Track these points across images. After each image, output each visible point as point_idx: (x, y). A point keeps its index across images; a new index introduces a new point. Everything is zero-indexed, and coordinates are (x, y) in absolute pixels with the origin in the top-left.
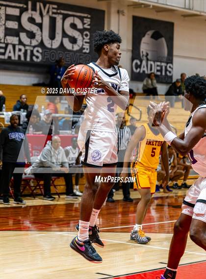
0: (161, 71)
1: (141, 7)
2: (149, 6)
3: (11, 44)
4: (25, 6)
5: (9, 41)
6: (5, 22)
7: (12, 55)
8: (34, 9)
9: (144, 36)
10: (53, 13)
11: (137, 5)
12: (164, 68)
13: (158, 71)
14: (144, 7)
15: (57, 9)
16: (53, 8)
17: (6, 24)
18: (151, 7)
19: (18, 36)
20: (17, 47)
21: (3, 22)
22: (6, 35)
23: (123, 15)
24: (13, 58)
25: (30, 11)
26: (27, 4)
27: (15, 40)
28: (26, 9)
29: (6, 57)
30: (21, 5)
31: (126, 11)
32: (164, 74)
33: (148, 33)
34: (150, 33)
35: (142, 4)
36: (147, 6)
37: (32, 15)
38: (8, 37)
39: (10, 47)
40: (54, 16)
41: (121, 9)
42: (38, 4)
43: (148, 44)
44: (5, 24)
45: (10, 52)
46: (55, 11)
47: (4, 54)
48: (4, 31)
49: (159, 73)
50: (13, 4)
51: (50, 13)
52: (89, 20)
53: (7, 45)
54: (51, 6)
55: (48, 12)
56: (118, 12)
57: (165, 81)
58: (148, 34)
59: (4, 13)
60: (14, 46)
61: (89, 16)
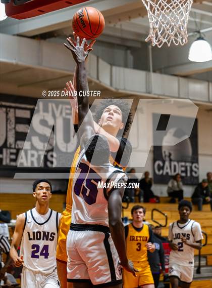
57: (190, 183)
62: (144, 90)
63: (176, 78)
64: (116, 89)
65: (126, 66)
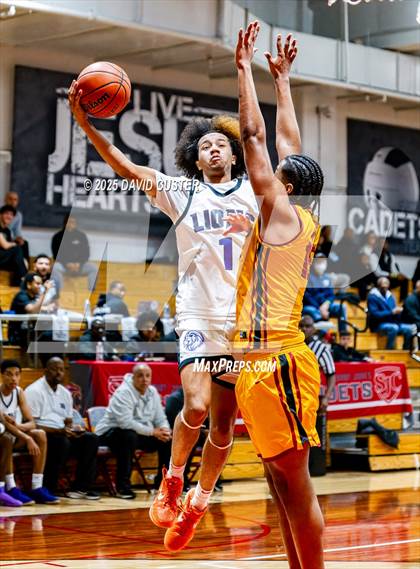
0: (406, 230)
1: (364, 100)
2: (381, 97)
3: (100, 176)
5: (96, 173)
7: (101, 199)
8: (146, 106)
9: (371, 159)
10: (185, 114)
11: (355, 97)
12: (412, 224)
13: (400, 230)
14: (371, 100)
15: (193, 105)
16: (185, 104)
18: (385, 99)
22: (89, 159)
23: (328, 117)
24: (104, 206)
25: (137, 110)
27: (107, 170)
28: (131, 107)
29: (90, 204)
31: (333, 110)
32: (412, 236)
33: (380, 152)
34: (383, 153)
35: (366, 94)
36: (375, 98)
37: (141, 117)
38: (93, 164)
40: (187, 119)
41: (323, 106)
42: (154, 96)
43: (378, 175)
45: (98, 194)
46: (188, 109)
48: (84, 151)
49: (402, 235)
51: (179, 114)
54: (181, 100)
55: (174, 111)
56: (318, 111)
57: (414, 251)
58: (379, 156)
62: (333, 75)
63: (393, 55)
65: (299, 28)
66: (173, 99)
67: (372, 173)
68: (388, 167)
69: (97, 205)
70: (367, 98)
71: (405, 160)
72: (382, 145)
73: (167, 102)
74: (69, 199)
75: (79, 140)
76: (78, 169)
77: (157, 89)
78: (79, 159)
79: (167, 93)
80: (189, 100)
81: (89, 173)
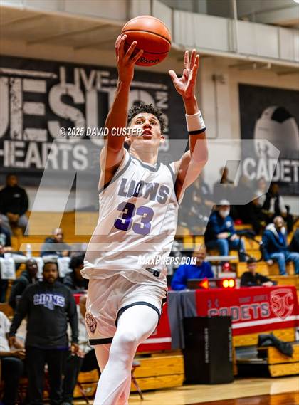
0: (291, 175)
1: (252, 68)
2: (265, 65)
3: (34, 141)
4: (55, 76)
5: (31, 138)
6: (23, 106)
7: (36, 160)
8: (70, 80)
9: (259, 117)
10: (103, 85)
11: (244, 65)
12: (296, 170)
13: (286, 175)
14: (258, 67)
15: (109, 78)
16: (103, 77)
17: (25, 108)
18: (269, 66)
19: (45, 126)
20: (45, 147)
21: (20, 106)
22: (25, 126)
23: (223, 83)
24: (39, 166)
25: (63, 84)
26: (58, 73)
27: (40, 135)
28: (57, 82)
29: (27, 164)
30: (48, 75)
31: (226, 77)
32: (296, 180)
33: (266, 111)
34: (269, 111)
35: (253, 62)
36: (261, 66)
37: (67, 90)
38: (28, 131)
39: (33, 147)
40: (105, 90)
41: (218, 74)
42: (77, 72)
43: (266, 130)
44: (22, 109)
45: (33, 156)
46: (106, 81)
47: (23, 159)
48: (21, 120)
49: (288, 179)
50: (35, 74)
51: (99, 86)
52: (165, 94)
53: (27, 143)
54: (100, 74)
55: (94, 84)
56: (214, 78)
57: (298, 192)
58: (267, 114)
59: (20, 88)
60: (40, 145)
61: (165, 88)
62: (225, 48)
63: (274, 29)
64: (180, 45)
65: (195, 10)
66: (93, 73)
67: (261, 129)
68: (274, 123)
69: (33, 165)
70: (255, 66)
71: (288, 116)
72: (268, 105)
73: (88, 75)
74: (9, 160)
75: (15, 111)
76: (16, 135)
77: (80, 66)
78: (17, 127)
79: (88, 69)
80: (106, 74)
81: (25, 138)
